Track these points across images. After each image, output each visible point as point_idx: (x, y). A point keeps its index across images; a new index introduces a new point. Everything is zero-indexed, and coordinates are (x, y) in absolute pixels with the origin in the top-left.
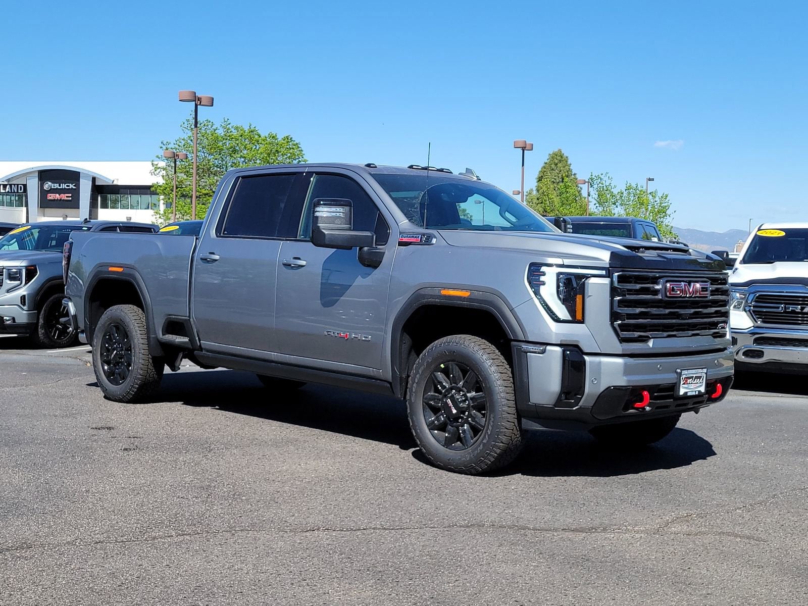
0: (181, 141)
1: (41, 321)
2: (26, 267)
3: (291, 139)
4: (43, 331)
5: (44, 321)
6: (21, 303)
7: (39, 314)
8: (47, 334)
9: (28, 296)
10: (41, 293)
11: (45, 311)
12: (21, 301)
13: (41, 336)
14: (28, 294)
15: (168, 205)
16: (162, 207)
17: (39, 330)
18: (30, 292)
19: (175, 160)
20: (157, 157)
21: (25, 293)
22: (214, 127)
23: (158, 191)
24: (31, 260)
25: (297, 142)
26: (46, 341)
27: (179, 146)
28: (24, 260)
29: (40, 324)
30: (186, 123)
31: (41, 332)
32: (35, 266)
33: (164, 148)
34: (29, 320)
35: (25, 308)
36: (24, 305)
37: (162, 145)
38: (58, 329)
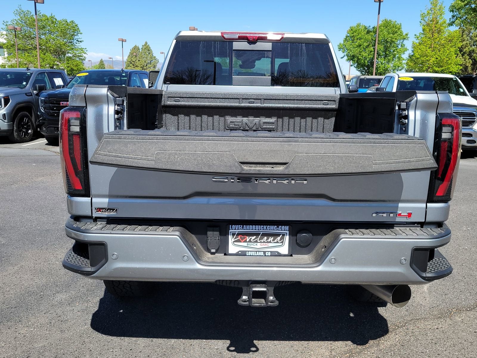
0: (14, 20)
1: (15, 128)
2: (4, 97)
3: (74, 22)
4: (17, 134)
5: (16, 127)
6: (3, 118)
7: (13, 124)
8: (18, 135)
9: (7, 114)
10: (14, 112)
11: (16, 122)
12: (3, 117)
13: (16, 136)
14: (7, 113)
15: (9, 54)
16: (6, 55)
17: (14, 133)
18: (7, 112)
19: (15, 31)
20: (2, 29)
21: (5, 112)
22: (32, 14)
23: (4, 47)
24: (6, 93)
25: (77, 24)
26: (18, 139)
27: (13, 24)
28: (2, 93)
29: (14, 130)
30: (16, 11)
31: (15, 134)
32: (8, 96)
33: (5, 24)
34: (8, 128)
35: (6, 121)
36: (5, 119)
37: (4, 23)
38: (23, 132)
